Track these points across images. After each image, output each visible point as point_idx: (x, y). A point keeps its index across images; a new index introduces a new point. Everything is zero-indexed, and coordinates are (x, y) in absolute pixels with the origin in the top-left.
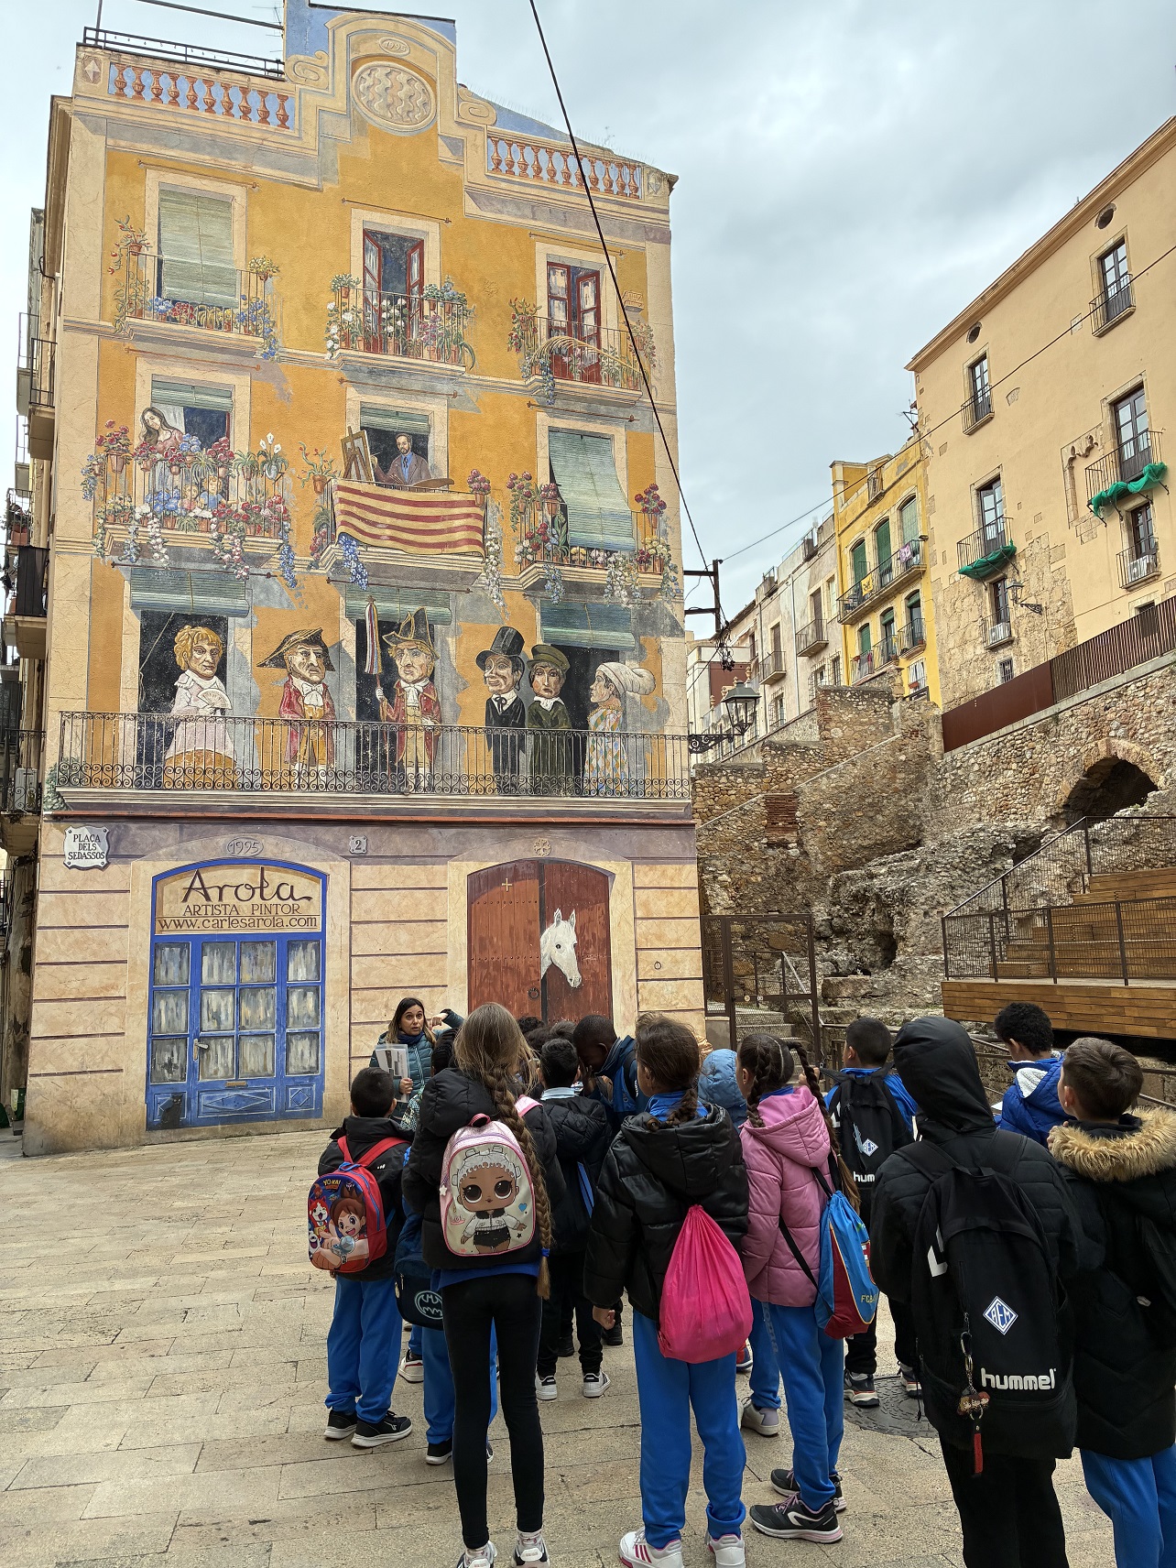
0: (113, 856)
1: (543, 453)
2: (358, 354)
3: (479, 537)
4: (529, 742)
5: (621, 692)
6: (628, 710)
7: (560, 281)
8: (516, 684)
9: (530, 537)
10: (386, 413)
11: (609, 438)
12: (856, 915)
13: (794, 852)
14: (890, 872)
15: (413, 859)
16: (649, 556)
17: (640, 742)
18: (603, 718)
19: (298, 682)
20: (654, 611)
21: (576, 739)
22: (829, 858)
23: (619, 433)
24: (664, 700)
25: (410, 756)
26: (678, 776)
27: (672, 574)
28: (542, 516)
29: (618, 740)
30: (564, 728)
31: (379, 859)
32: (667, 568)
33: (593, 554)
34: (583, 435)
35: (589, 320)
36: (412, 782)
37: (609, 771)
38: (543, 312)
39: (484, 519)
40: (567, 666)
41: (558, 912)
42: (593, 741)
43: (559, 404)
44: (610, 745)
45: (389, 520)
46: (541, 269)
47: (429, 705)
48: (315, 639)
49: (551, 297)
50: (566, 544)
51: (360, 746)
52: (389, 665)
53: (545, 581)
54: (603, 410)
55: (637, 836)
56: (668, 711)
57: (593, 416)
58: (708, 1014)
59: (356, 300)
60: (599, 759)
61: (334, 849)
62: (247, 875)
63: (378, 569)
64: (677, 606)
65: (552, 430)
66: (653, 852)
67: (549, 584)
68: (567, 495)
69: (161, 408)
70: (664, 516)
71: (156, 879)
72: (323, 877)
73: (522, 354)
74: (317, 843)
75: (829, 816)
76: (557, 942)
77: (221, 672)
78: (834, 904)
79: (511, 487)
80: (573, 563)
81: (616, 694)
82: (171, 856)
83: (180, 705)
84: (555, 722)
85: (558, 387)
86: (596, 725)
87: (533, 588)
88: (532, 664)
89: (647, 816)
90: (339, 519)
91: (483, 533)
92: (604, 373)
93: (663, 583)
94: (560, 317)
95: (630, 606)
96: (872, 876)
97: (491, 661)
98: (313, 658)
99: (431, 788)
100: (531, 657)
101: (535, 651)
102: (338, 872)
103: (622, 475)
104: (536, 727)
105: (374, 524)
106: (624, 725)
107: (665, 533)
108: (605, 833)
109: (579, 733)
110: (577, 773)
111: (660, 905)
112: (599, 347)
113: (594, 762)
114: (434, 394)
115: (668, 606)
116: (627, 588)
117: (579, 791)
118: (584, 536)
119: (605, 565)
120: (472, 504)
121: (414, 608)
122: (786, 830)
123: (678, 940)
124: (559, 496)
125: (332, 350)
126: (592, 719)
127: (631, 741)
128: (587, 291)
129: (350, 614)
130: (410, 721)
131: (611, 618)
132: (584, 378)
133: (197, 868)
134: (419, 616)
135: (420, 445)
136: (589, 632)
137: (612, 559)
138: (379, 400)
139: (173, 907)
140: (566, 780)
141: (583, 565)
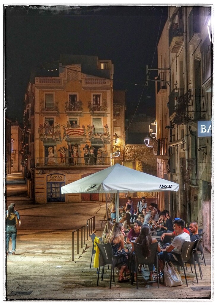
0: (43, 173)
1: (92, 122)
2: (69, 111)
3: (83, 133)
4: (89, 159)
7: (95, 98)
8: (88, 152)
9: (90, 133)
10: (72, 119)
15: (75, 173)
16: (106, 134)
18: (99, 155)
19: (62, 153)
20: (106, 141)
23: (102, 118)
25: (75, 161)
26: (109, 162)
28: (91, 130)
29: (101, 158)
31: (71, 173)
32: (108, 135)
33: (98, 134)
34: (97, 118)
35: (98, 102)
36: (75, 164)
37: (100, 162)
38: (92, 102)
39: (84, 131)
40: (94, 149)
42: (98, 158)
43: (94, 115)
45: (72, 132)
46: (92, 96)
47: (77, 155)
48: (64, 148)
49: (93, 100)
51: (69, 160)
52: (72, 150)
54: (100, 115)
56: (108, 154)
57: (98, 116)
59: (68, 105)
60: (98, 161)
61: (66, 172)
62: (57, 175)
63: (71, 139)
65: (93, 118)
67: (92, 139)
68: (95, 127)
69: (46, 121)
70: (108, 128)
71: (47, 176)
72: (65, 175)
73: (89, 108)
74: (64, 172)
77: (53, 152)
79: (88, 126)
80: (95, 136)
81: (101, 152)
82: (48, 173)
83: (49, 156)
84: (93, 156)
85: (94, 112)
87: (90, 139)
88: (90, 149)
90: (66, 133)
91: (84, 133)
92: (100, 109)
93: (108, 137)
94: (94, 103)
95: (103, 141)
97: (85, 149)
98: (63, 150)
99: (77, 165)
100: (90, 148)
101: (90, 147)
102: (66, 175)
103: (103, 123)
104: (90, 157)
105: (70, 133)
106: (102, 156)
107: (108, 131)
112: (100, 106)
114: (78, 115)
115: (108, 140)
116: (103, 138)
118: (97, 132)
119: (100, 135)
120: (82, 129)
121: (75, 143)
125: (65, 111)
126: (98, 155)
127: (103, 158)
128: (98, 98)
129: (68, 144)
130: (75, 157)
131: (101, 142)
132: (97, 110)
133: (51, 175)
134: (76, 144)
135: (76, 122)
136: (98, 144)
138: (71, 117)
139: (49, 179)
140: (94, 163)
141: (97, 136)
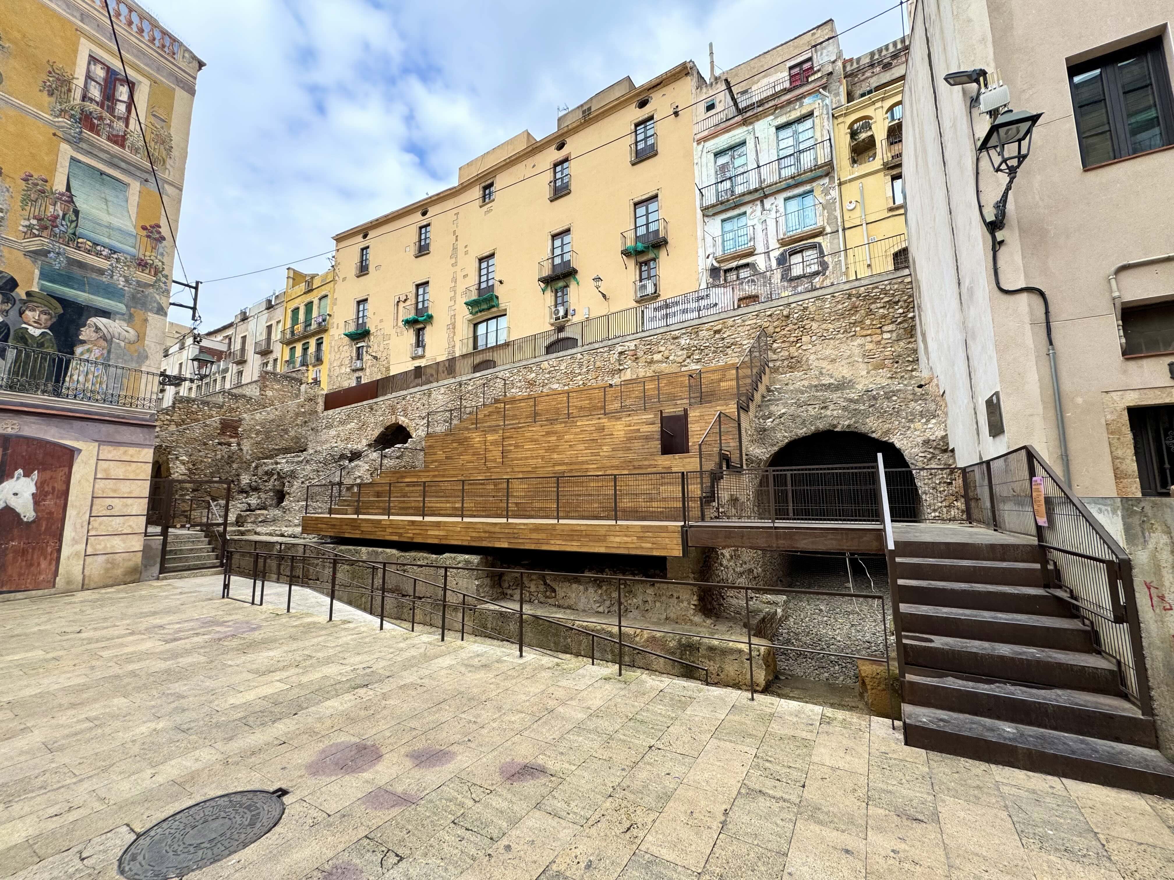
1: (63, 170)
4: (11, 354)
5: (109, 337)
6: (112, 350)
7: (100, 73)
8: (5, 312)
9: (39, 219)
11: (127, 185)
12: (266, 481)
13: (234, 447)
14: (287, 462)
16: (147, 263)
17: (119, 371)
18: (89, 351)
20: (146, 297)
21: (61, 360)
22: (254, 453)
23: (134, 184)
24: (144, 350)
26: (148, 396)
27: (163, 279)
28: (54, 209)
29: (100, 367)
30: (50, 350)
32: (160, 275)
33: (99, 248)
34: (102, 173)
35: (121, 108)
37: (89, 385)
38: (79, 83)
40: (60, 311)
41: (20, 471)
42: (77, 364)
43: (84, 146)
44: (93, 369)
46: (83, 56)
49: (89, 77)
50: (74, 234)
53: (49, 252)
54: (123, 165)
55: (105, 428)
56: (147, 357)
57: (112, 165)
58: (146, 536)
60: (80, 376)
64: (164, 298)
65: (74, 159)
66: (119, 438)
67: (52, 255)
68: (81, 204)
70: (163, 245)
73: (53, 99)
75: (258, 433)
76: (15, 491)
78: (254, 476)
79: (26, 180)
80: (78, 248)
81: (104, 338)
84: (41, 345)
85: (83, 134)
86: (82, 354)
87: (35, 252)
88: (24, 302)
89: (118, 417)
92: (128, 143)
93: (156, 282)
94: (95, 92)
95: (126, 288)
96: (277, 463)
100: (24, 297)
101: (28, 294)
103: (133, 211)
104: (20, 345)
106: (108, 358)
107: (162, 255)
108: (77, 424)
109: (65, 357)
110: (57, 381)
111: (118, 471)
112: (127, 126)
113: (75, 377)
115: (158, 297)
116: (124, 276)
117: (57, 393)
118: (92, 235)
119: (108, 258)
122: (231, 437)
123: (130, 492)
124: (73, 202)
126: (79, 350)
127: (112, 370)
128: (123, 90)
131: (110, 291)
132: (109, 139)
136: (86, 295)
137: (115, 256)
140: (45, 385)
141: (89, 252)
